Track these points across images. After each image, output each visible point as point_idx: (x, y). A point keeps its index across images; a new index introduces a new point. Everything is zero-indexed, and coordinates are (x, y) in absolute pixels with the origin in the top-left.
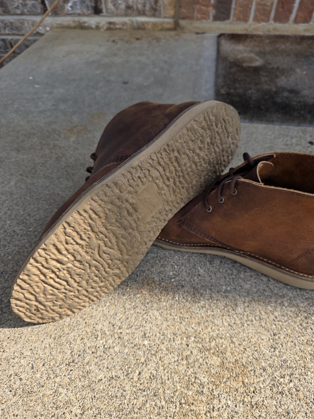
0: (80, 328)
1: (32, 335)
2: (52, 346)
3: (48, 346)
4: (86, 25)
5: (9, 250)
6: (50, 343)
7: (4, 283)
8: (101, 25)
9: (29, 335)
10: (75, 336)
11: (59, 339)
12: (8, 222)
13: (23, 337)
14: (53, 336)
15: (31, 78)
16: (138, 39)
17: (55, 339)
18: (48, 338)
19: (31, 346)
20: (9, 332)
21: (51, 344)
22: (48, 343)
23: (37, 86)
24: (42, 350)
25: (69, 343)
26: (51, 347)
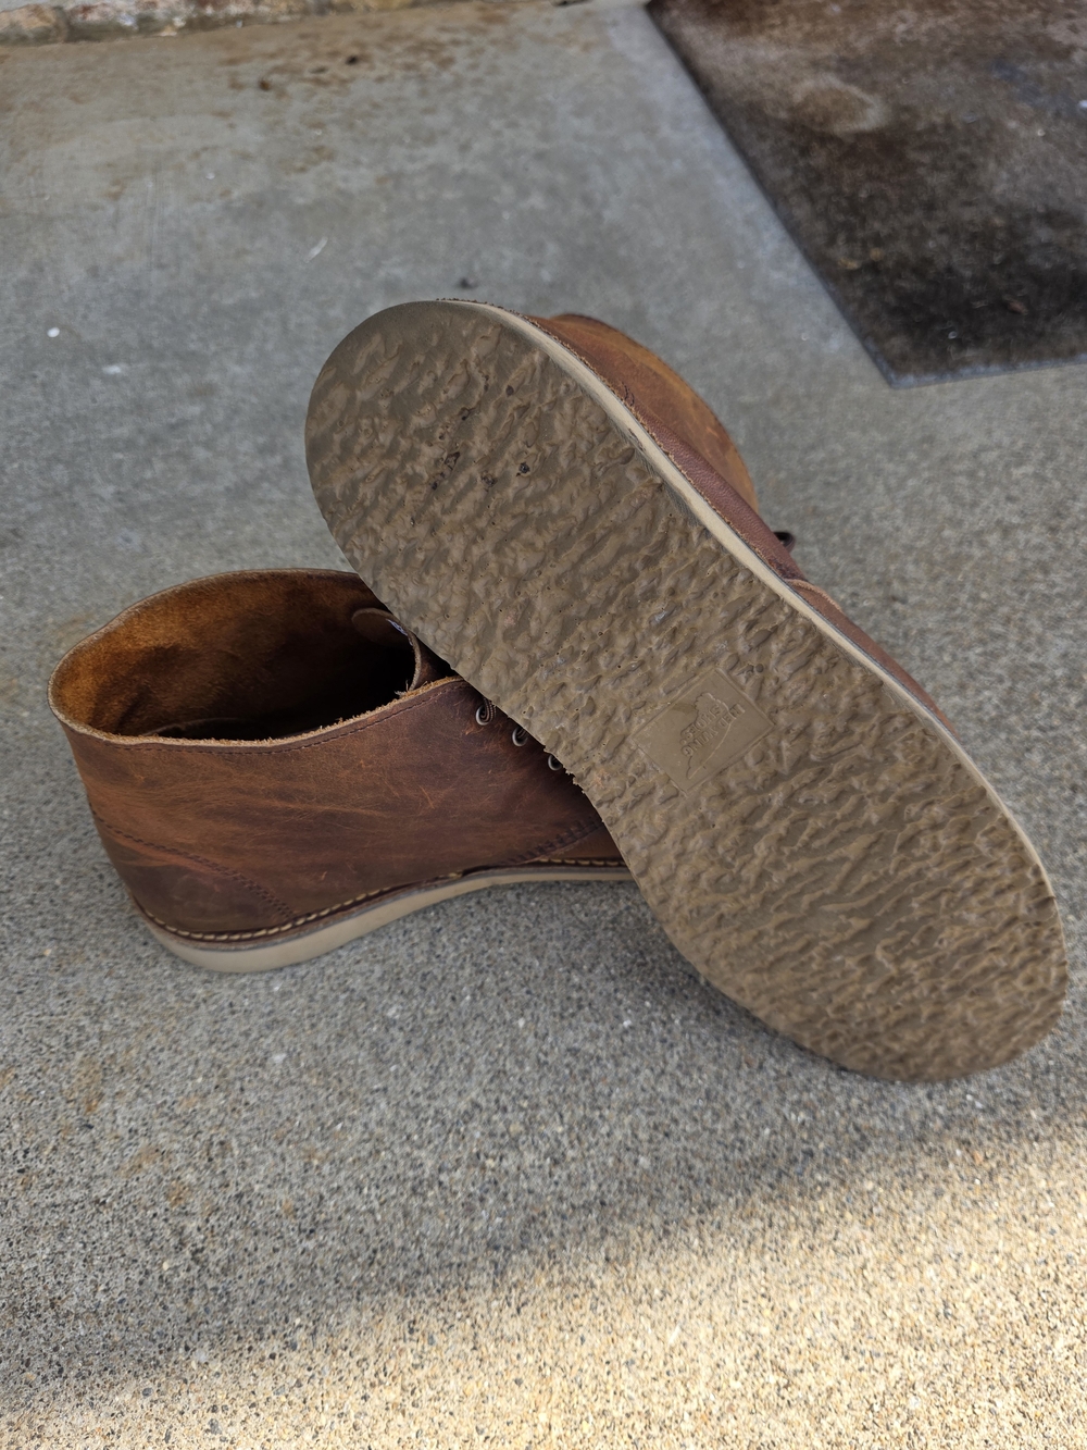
0: (1064, 1313)
1: (947, 1408)
2: (1031, 1410)
3: (1018, 1418)
4: (93, 17)
5: (618, 1135)
6: (1020, 1405)
7: (704, 1267)
8: (159, 13)
9: (934, 1412)
10: (1070, 1348)
11: (1035, 1381)
12: (521, 1023)
13: (924, 1427)
14: (1010, 1380)
15: (54, 333)
16: (353, 61)
17: (1021, 1385)
18: (999, 1390)
19: (973, 1443)
20: (869, 1433)
21: (1024, 1408)
22: (1015, 1410)
23: (115, 369)
24: (1013, 1439)
25: (1072, 1379)
26: (1032, 1416)
